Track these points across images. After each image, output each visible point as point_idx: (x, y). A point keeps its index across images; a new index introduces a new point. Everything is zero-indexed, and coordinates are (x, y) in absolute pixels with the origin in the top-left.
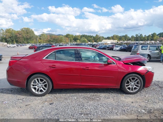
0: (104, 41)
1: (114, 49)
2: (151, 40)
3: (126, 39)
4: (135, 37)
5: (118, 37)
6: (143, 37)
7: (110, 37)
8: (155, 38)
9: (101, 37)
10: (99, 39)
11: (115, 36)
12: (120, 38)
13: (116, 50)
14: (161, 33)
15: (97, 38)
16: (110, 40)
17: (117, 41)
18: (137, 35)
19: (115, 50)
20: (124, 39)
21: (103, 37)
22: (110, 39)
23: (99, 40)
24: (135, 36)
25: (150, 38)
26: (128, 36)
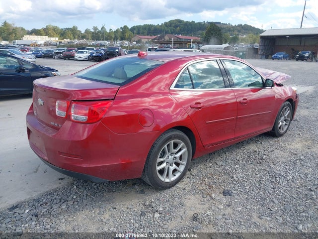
0: (28, 39)
1: (75, 58)
2: (122, 39)
3: (76, 37)
4: (93, 33)
5: (59, 31)
6: (106, 32)
7: (40, 31)
8: (127, 35)
9: (16, 28)
10: (13, 32)
11: (50, 28)
12: (63, 34)
13: (82, 59)
14: (134, 26)
15: (7, 29)
16: (41, 37)
17: (57, 39)
18: (95, 28)
19: (79, 59)
20: (72, 37)
21: (23, 29)
22: (41, 35)
23: (14, 35)
24: (93, 31)
25: (119, 35)
26: (78, 29)
